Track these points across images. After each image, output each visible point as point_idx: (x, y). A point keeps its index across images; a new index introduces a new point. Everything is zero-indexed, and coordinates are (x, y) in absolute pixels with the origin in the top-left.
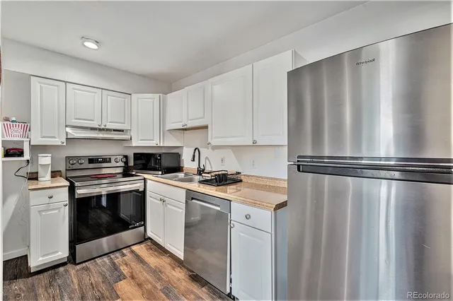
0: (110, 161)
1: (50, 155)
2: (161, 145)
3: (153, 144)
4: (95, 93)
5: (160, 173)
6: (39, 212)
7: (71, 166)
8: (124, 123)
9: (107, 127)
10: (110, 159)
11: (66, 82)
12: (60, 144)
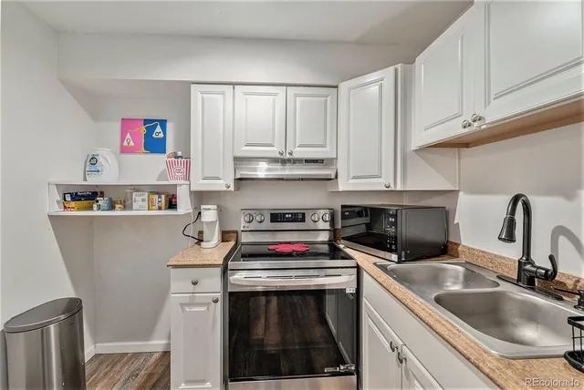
0: (303, 220)
1: (215, 207)
2: (399, 188)
3: (378, 185)
4: (276, 95)
5: (394, 257)
6: (182, 305)
7: (247, 225)
8: (324, 146)
9: (295, 156)
10: (304, 214)
11: (234, 84)
12: (225, 189)
